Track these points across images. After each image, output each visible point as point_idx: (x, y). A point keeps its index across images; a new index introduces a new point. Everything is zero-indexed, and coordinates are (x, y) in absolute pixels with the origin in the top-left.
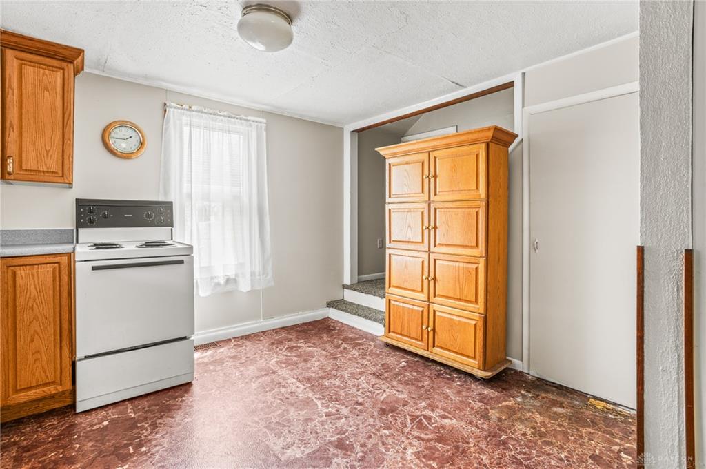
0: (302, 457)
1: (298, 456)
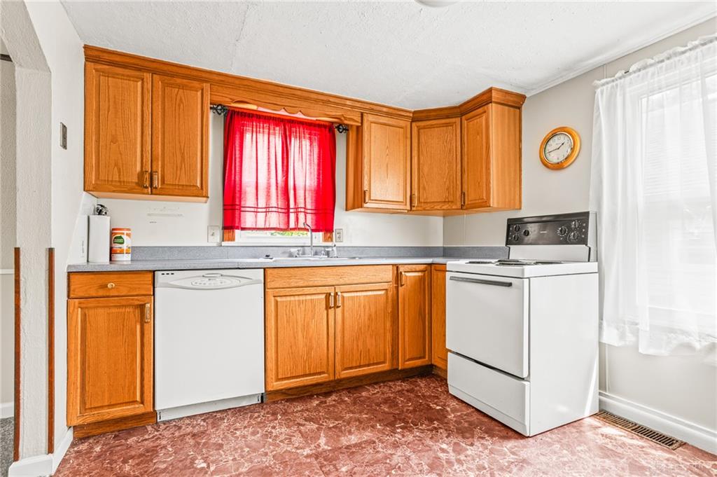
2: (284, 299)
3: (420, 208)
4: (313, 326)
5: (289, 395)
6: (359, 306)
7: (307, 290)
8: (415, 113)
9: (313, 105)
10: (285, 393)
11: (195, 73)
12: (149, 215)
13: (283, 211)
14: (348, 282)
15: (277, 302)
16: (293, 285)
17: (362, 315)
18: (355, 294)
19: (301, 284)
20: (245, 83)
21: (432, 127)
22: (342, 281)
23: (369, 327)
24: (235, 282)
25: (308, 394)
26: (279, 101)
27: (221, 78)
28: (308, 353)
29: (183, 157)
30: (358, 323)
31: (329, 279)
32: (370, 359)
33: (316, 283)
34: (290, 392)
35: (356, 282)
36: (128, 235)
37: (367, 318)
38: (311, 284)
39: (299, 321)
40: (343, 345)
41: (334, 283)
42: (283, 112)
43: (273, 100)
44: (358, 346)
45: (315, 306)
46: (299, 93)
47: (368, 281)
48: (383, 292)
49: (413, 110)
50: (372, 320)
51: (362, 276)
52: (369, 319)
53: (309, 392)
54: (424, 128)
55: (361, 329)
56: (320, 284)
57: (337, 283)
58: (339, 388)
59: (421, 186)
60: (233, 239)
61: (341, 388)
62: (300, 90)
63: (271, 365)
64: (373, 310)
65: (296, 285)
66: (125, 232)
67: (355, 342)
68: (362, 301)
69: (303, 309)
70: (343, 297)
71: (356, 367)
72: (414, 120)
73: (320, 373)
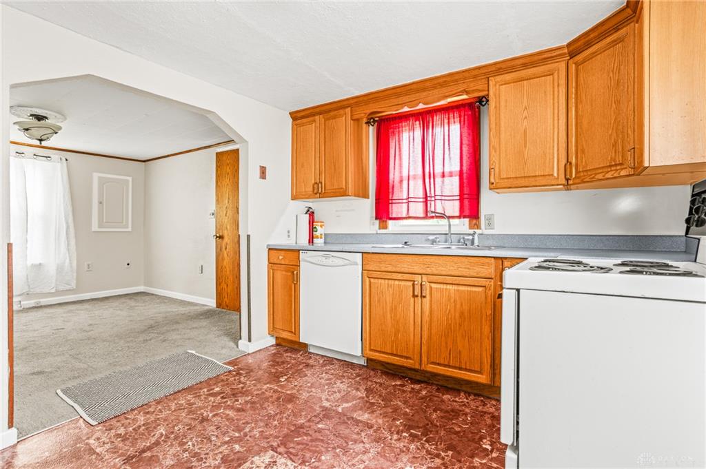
0: (253, 457)
1: (256, 459)
2: (376, 281)
3: (577, 181)
4: (400, 310)
5: (387, 368)
6: (449, 300)
7: (395, 276)
8: (569, 45)
9: (432, 91)
10: (383, 365)
11: (339, 105)
12: (337, 211)
13: (421, 200)
14: (436, 272)
15: (370, 282)
16: (383, 269)
17: (452, 310)
18: (445, 286)
19: (390, 269)
20: (371, 97)
21: (594, 55)
22: (429, 271)
23: (460, 325)
24: (341, 262)
25: (402, 375)
26: (400, 100)
27: (355, 100)
28: (396, 334)
29: (335, 169)
30: (447, 319)
31: (415, 267)
32: (461, 362)
33: (403, 270)
34: (387, 366)
35: (444, 273)
36: (321, 226)
37: (457, 315)
38: (398, 270)
39: (388, 303)
40: (430, 337)
41: (421, 272)
42: (406, 109)
43: (396, 101)
44: (446, 343)
45: (402, 291)
46: (414, 86)
47: (460, 274)
48: (481, 289)
49: (565, 44)
50: (465, 318)
51: (452, 268)
52: (460, 317)
53: (404, 373)
54: (584, 61)
55: (450, 325)
56: (407, 271)
57: (424, 272)
58: (435, 382)
59: (580, 147)
60: (385, 227)
61: (436, 383)
62: (414, 83)
63: (367, 336)
64: (466, 308)
65: (386, 269)
66: (319, 224)
67: (443, 338)
68: (453, 295)
69: (391, 292)
70: (431, 288)
71: (445, 366)
72: (572, 55)
73: (407, 358)
